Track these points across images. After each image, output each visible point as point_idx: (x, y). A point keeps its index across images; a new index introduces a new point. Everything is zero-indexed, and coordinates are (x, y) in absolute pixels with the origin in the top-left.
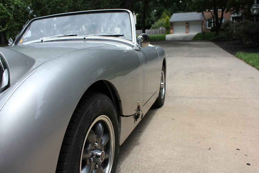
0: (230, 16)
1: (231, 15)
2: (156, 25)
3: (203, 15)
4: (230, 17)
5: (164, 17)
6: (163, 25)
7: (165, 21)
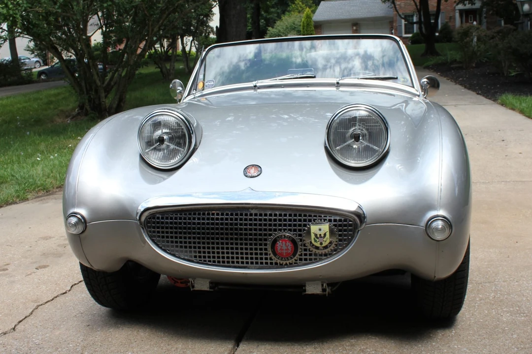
0: (455, 7)
1: (457, 4)
2: (279, 28)
3: (393, 5)
4: (454, 10)
5: (297, 9)
6: (296, 29)
7: (303, 19)
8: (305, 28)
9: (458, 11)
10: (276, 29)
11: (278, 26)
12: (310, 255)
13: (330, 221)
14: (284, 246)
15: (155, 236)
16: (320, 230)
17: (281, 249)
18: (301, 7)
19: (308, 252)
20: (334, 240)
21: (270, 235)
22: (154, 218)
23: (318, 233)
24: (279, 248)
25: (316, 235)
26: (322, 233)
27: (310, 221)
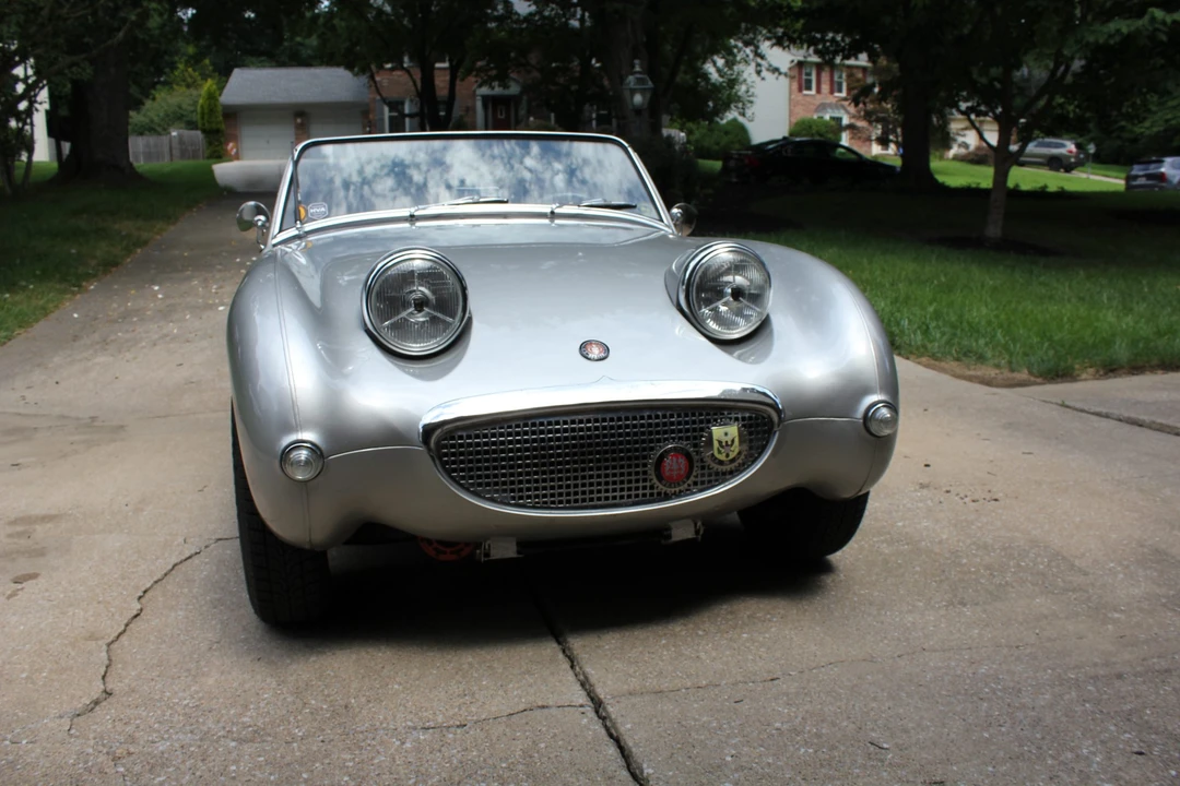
0: (475, 91)
1: (480, 86)
2: (152, 114)
3: (372, 83)
4: (474, 95)
5: (184, 81)
6: (185, 119)
7: (201, 101)
8: (206, 117)
9: (479, 98)
10: (145, 115)
11: (148, 110)
12: (710, 475)
13: (737, 419)
14: (674, 465)
15: (455, 470)
16: (726, 434)
17: (671, 470)
18: (191, 77)
19: (706, 471)
20: (745, 447)
21: (652, 449)
22: (453, 438)
23: (724, 439)
24: (667, 468)
25: (720, 442)
26: (729, 439)
27: (709, 421)
